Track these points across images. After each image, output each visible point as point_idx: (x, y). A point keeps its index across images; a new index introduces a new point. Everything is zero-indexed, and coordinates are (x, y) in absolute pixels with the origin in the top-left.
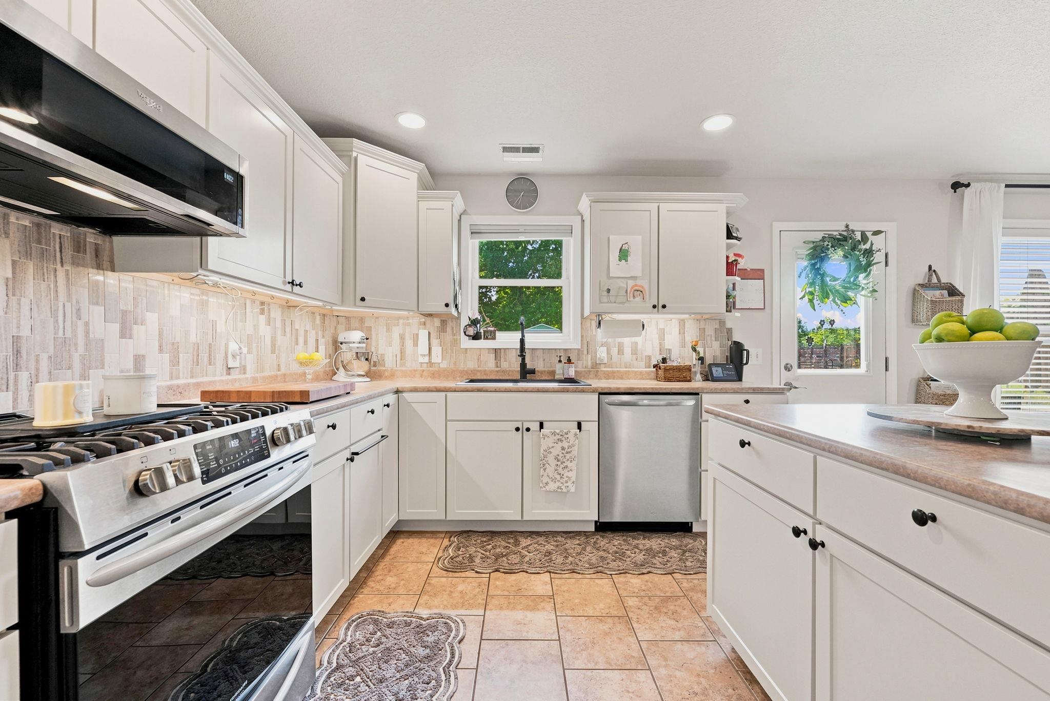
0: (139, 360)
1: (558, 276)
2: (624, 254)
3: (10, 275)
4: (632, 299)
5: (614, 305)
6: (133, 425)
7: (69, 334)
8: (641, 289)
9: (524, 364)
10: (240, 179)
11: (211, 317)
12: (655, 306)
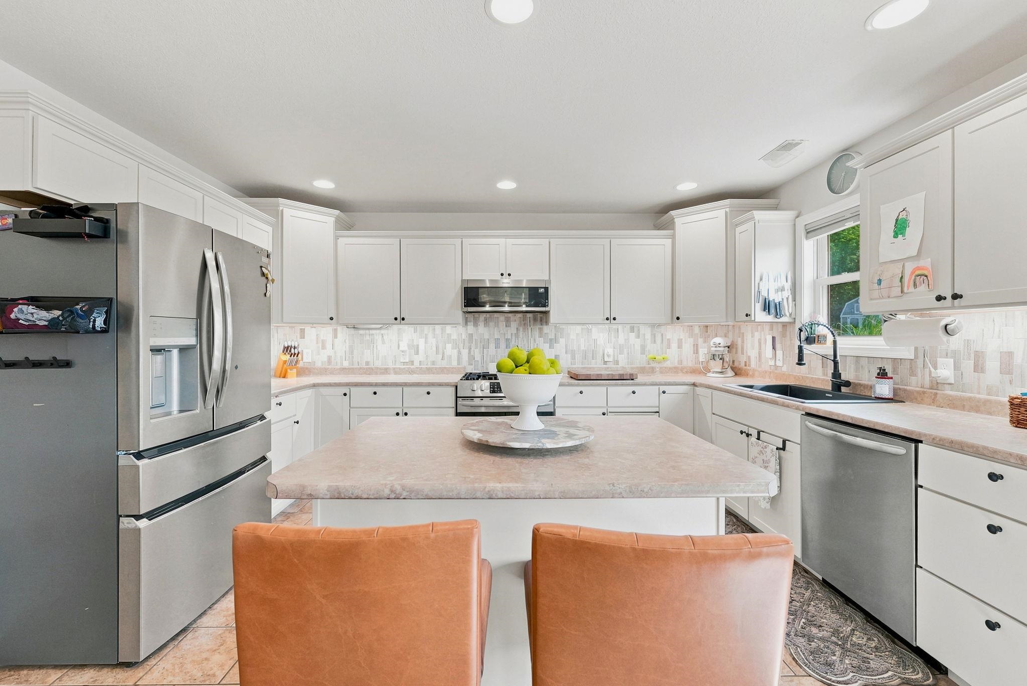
1: (857, 268)
2: (900, 227)
3: (516, 332)
4: (912, 289)
5: (888, 300)
8: (926, 273)
9: (836, 374)
10: (546, 289)
11: (593, 338)
12: (939, 298)
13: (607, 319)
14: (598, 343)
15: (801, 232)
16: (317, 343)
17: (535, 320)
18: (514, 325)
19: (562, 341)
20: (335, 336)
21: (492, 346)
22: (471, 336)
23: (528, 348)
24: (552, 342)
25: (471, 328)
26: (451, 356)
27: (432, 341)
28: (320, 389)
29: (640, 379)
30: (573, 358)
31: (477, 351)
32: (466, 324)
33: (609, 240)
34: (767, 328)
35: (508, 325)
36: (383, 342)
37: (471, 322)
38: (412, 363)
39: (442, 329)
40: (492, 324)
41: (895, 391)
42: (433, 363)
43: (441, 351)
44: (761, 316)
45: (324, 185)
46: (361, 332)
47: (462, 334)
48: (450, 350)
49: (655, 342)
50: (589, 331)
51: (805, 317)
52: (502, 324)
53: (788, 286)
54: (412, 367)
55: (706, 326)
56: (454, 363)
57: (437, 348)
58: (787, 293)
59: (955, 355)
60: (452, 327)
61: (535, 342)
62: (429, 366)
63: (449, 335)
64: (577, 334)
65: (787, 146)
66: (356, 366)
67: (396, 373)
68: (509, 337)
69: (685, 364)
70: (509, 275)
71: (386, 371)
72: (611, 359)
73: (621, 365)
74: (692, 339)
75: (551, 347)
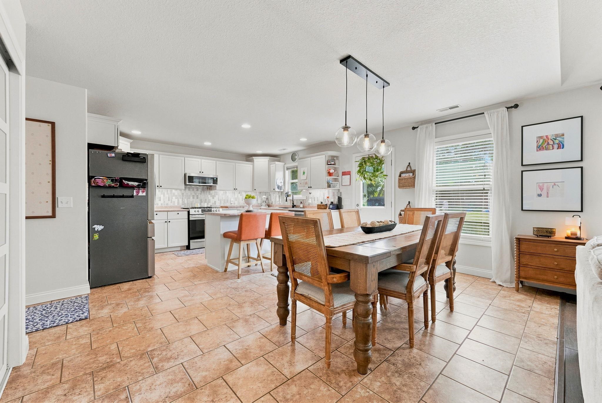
2: (304, 173)
4: (305, 185)
5: (302, 187)
8: (307, 183)
9: (293, 204)
10: (217, 178)
11: (227, 195)
12: (309, 187)
13: (234, 189)
14: (229, 197)
15: (286, 169)
17: (207, 188)
18: (200, 190)
19: (217, 196)
21: (191, 197)
24: (213, 197)
27: (167, 196)
30: (221, 202)
34: (277, 193)
35: (197, 190)
39: (171, 191)
40: (191, 189)
41: (303, 206)
42: (167, 204)
44: (277, 190)
48: (174, 199)
50: (226, 193)
51: (286, 191)
53: (283, 182)
56: (176, 204)
57: (169, 198)
58: (283, 184)
59: (311, 198)
60: (175, 190)
61: (207, 197)
62: (165, 205)
63: (174, 193)
64: (222, 194)
65: (284, 149)
68: (198, 194)
70: (203, 172)
72: (233, 203)
73: (235, 205)
75: (213, 198)
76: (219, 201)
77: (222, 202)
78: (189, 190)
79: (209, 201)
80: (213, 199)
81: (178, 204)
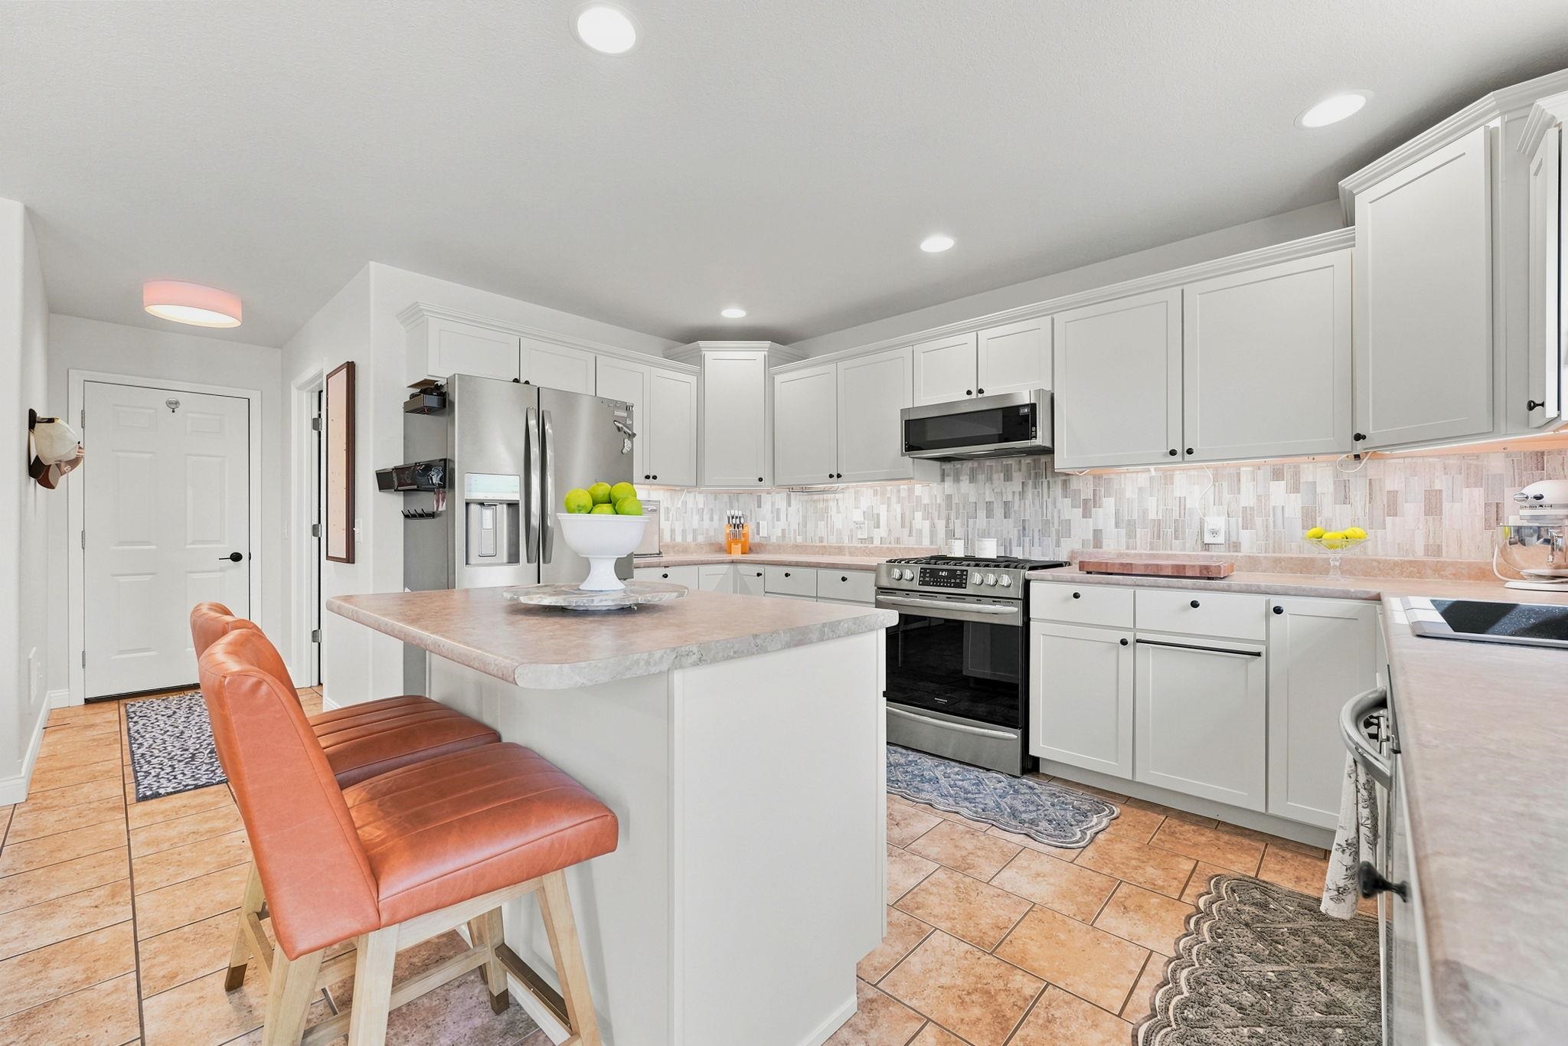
0: (1097, 534)
3: (1021, 490)
6: (940, 560)
7: (1049, 517)
10: (1033, 407)
11: (1177, 494)
13: (1173, 453)
14: (1188, 506)
16: (772, 512)
18: (1018, 478)
19: (1109, 504)
20: (789, 504)
21: (982, 514)
22: (949, 497)
23: (1043, 516)
24: (1088, 507)
25: (949, 486)
26: (921, 531)
27: (897, 508)
28: (738, 567)
29: (1238, 578)
30: (1131, 534)
31: (958, 523)
32: (943, 480)
33: (1179, 289)
35: (1008, 478)
36: (839, 512)
37: (950, 475)
38: (871, 539)
40: (981, 477)
42: (898, 541)
43: (907, 524)
45: (734, 314)
46: (816, 497)
47: (936, 496)
48: (920, 522)
49: (1346, 500)
52: (998, 477)
54: (871, 546)
55: (1537, 453)
56: (926, 540)
57: (903, 518)
61: (1055, 507)
62: (892, 545)
63: (919, 498)
64: (1140, 489)
66: (809, 543)
67: (851, 554)
68: (1010, 499)
69: (1450, 554)
71: (840, 550)
72: (1220, 539)
73: (1246, 551)
74: (1478, 494)
75: (1086, 514)
76: (1123, 531)
77: (1143, 535)
78: (973, 479)
79: (1066, 529)
80: (1084, 517)
81: (932, 543)
